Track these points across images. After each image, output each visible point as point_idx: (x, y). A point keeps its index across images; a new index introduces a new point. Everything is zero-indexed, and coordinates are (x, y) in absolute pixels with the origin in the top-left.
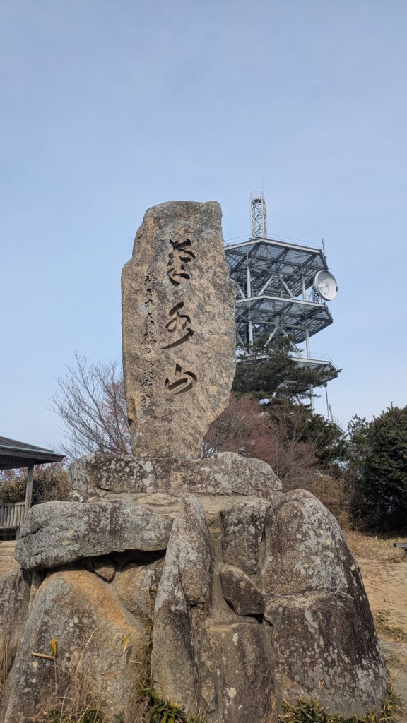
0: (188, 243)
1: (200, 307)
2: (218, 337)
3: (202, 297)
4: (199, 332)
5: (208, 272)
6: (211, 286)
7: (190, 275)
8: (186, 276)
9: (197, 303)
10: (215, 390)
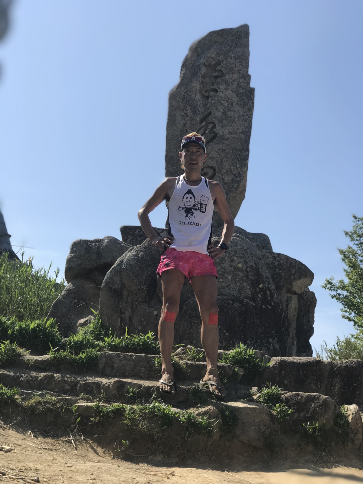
0: (219, 63)
1: (224, 113)
2: (236, 136)
3: (226, 105)
4: (221, 134)
5: (233, 84)
6: (235, 95)
7: (218, 89)
8: (216, 91)
9: (222, 111)
10: (230, 179)
